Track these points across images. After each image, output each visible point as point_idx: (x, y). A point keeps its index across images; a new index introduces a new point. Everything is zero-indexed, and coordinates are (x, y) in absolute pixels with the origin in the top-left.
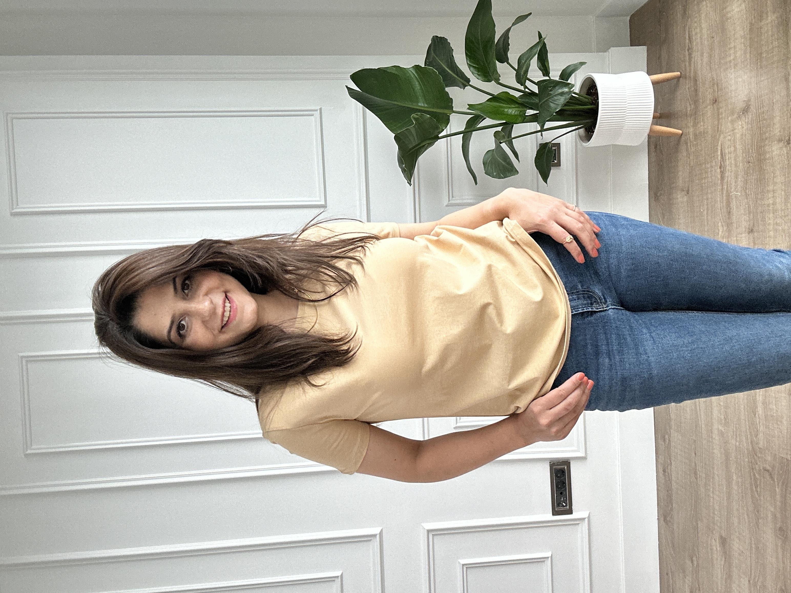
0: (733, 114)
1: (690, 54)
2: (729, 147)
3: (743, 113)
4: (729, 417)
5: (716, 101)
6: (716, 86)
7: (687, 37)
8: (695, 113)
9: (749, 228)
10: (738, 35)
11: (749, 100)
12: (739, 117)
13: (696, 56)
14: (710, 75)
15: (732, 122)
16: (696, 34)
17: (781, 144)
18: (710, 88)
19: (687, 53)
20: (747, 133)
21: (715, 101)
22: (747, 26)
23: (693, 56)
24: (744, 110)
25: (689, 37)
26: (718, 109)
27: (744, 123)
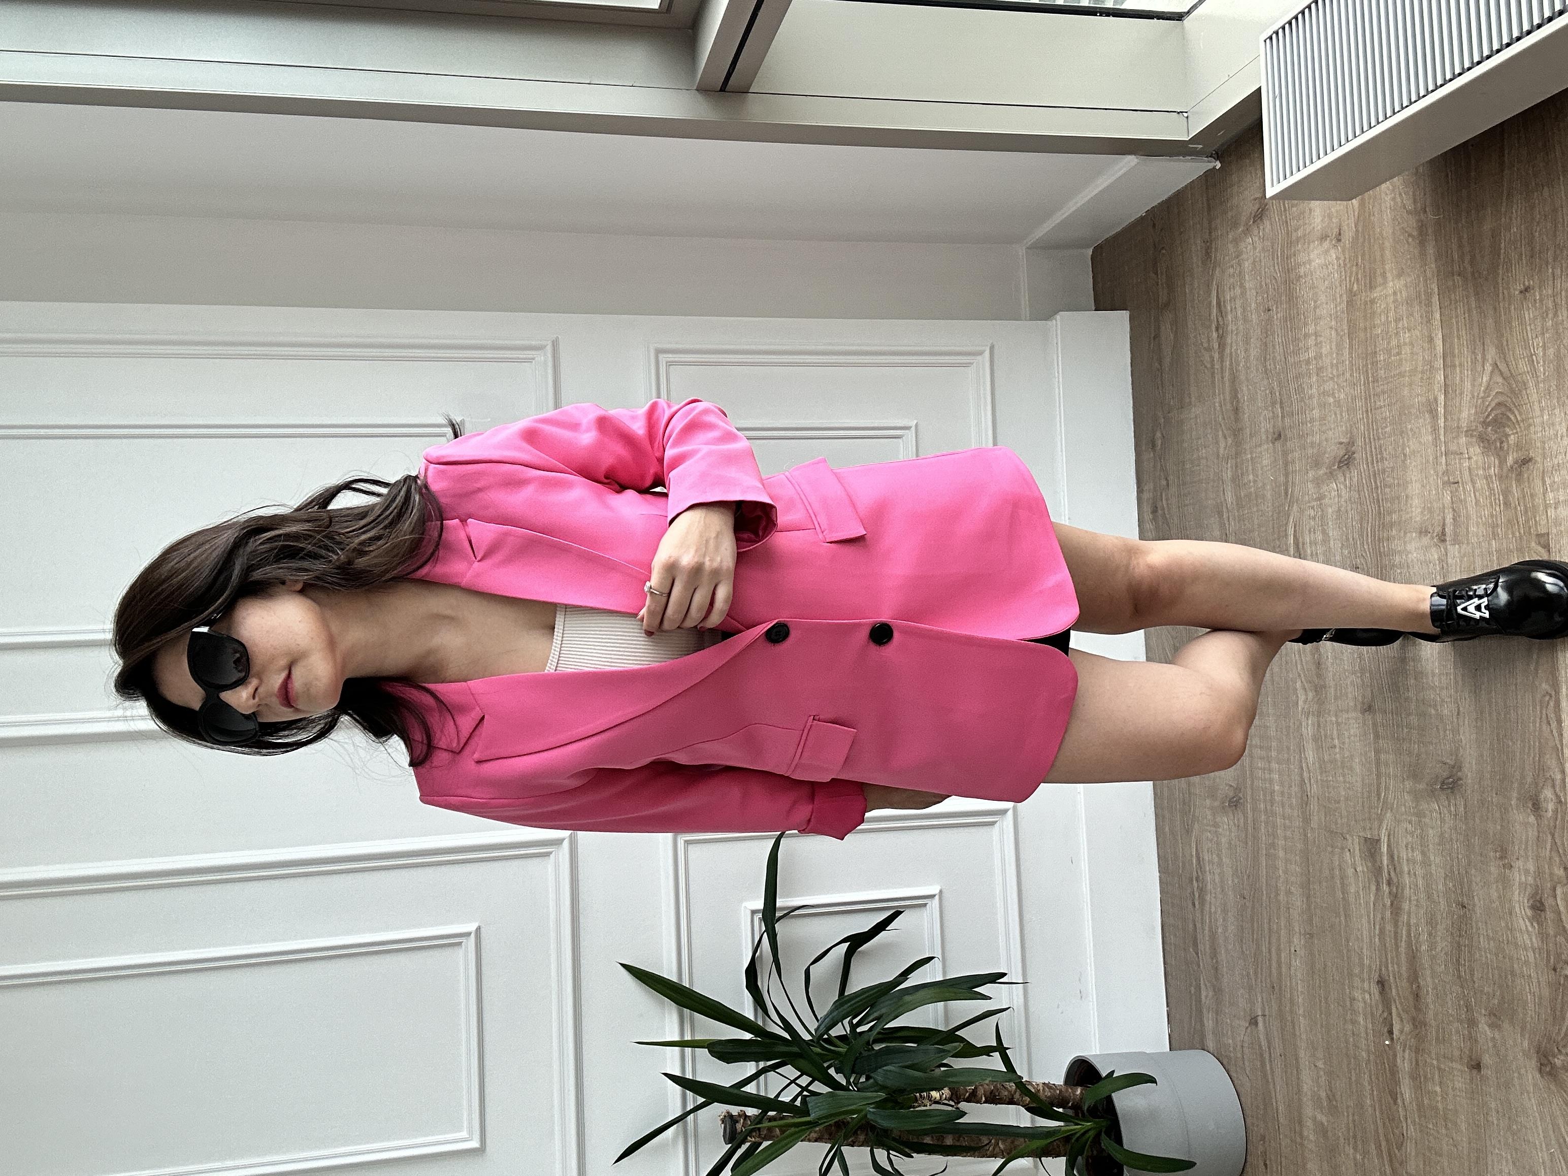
0: (1317, 464)
1: (1221, 337)
2: (1312, 531)
3: (1339, 467)
4: (1338, 1097)
5: (1280, 435)
6: (1278, 406)
7: (1214, 302)
8: (1237, 454)
9: (1363, 703)
10: (1323, 311)
11: (1351, 443)
12: (1331, 475)
13: (1234, 344)
14: (1265, 382)
15: (1318, 482)
16: (1233, 299)
17: (1426, 540)
18: (1266, 408)
19: (1215, 335)
20: (1349, 508)
21: (1278, 436)
22: (1341, 296)
23: (1228, 340)
24: (1340, 462)
25: (1219, 304)
26: (1285, 454)
27: (1342, 487)
